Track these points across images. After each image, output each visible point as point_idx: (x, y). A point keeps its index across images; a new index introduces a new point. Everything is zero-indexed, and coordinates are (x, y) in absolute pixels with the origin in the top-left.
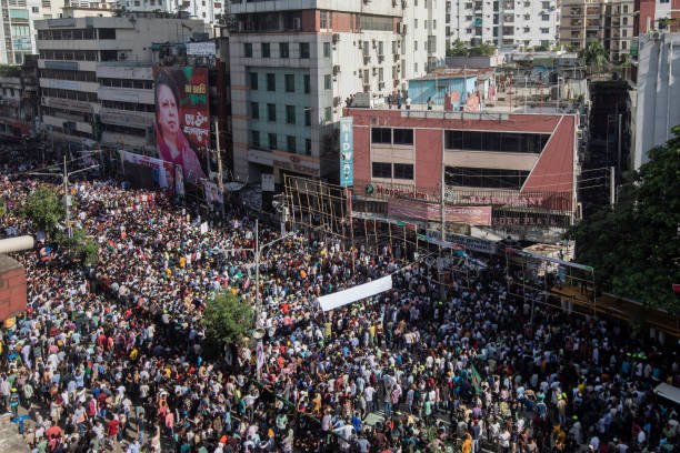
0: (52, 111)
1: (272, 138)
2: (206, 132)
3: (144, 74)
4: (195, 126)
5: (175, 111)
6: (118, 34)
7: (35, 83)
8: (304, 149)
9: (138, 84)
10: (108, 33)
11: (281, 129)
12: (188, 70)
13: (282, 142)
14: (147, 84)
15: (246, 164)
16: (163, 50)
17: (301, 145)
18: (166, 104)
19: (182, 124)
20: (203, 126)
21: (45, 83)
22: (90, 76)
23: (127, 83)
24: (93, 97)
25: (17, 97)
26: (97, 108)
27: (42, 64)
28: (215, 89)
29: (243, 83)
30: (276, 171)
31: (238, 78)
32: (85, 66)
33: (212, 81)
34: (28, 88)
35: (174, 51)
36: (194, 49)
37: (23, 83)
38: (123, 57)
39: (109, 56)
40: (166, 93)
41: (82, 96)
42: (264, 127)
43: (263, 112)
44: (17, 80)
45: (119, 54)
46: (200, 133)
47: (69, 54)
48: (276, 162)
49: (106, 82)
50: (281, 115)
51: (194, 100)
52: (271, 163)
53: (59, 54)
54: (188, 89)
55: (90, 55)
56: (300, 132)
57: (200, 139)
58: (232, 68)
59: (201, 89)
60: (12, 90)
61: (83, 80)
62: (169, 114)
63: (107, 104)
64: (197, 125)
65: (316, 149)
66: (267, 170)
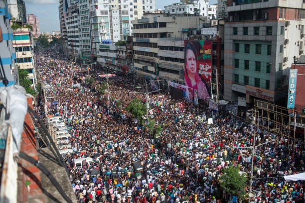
0: (138, 61)
1: (246, 79)
2: (210, 74)
3: (180, 44)
4: (204, 70)
5: (194, 62)
6: (167, 24)
7: (132, 48)
8: (265, 86)
9: (176, 49)
10: (163, 25)
11: (252, 74)
12: (202, 42)
13: (252, 81)
14: (181, 49)
15: (231, 91)
16: (190, 32)
17: (263, 83)
18: (190, 59)
19: (198, 69)
20: (209, 71)
21: (136, 48)
22: (155, 45)
23: (171, 48)
24: (156, 55)
25: (124, 54)
26: (157, 60)
27: (134, 40)
28: (215, 52)
29: (231, 49)
30: (248, 96)
31: (229, 47)
32: (152, 40)
33: (214, 48)
34: (129, 51)
35: (195, 32)
36: (205, 31)
37: (127, 49)
38: (169, 36)
39: (163, 35)
40: (191, 54)
41: (151, 54)
42: (242, 72)
43: (242, 64)
44: (124, 47)
45: (167, 35)
46: (207, 74)
47: (145, 35)
48: (248, 92)
49: (162, 48)
50: (252, 66)
51: (205, 57)
52: (245, 92)
53: (141, 35)
54: (202, 51)
55: (155, 35)
56: (263, 76)
57: (207, 77)
58: (225, 41)
59: (208, 52)
60: (123, 52)
61: (151, 47)
62: (192, 64)
63: (162, 58)
64: (206, 70)
65: (272, 86)
66: (242, 95)
